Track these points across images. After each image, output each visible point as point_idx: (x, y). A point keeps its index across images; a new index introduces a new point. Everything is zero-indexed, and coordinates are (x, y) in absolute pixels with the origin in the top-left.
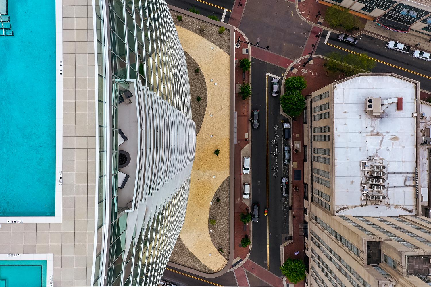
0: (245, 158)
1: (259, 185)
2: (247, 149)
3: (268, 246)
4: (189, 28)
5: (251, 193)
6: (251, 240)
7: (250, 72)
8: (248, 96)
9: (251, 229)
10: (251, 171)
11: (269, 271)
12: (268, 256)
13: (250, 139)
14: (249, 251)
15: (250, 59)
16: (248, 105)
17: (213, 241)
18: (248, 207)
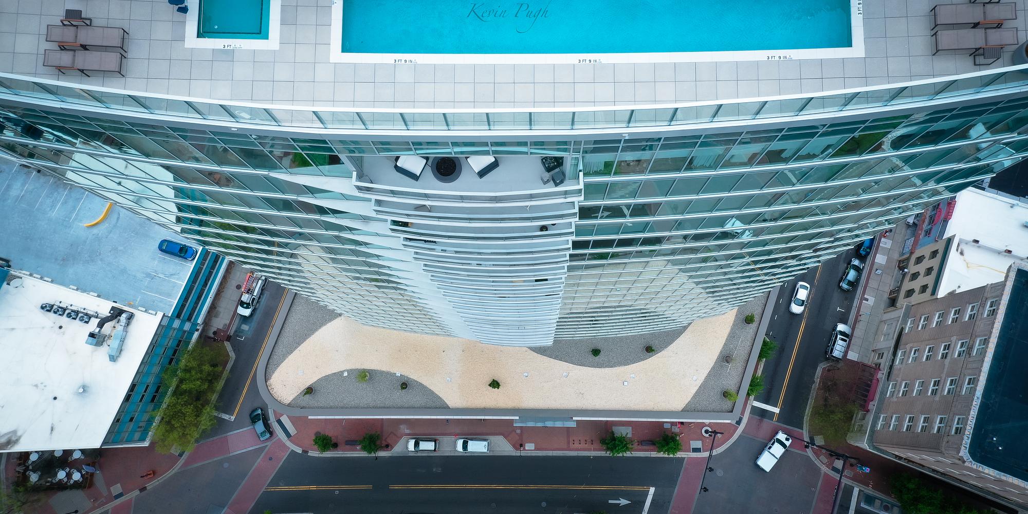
0: (486, 443)
1: (434, 470)
2: (504, 448)
3: (313, 488)
4: (732, 336)
5: (419, 454)
6: (328, 454)
7: (654, 454)
8: (608, 449)
9: (349, 456)
10: (460, 454)
11: (263, 490)
12: (293, 488)
13: (523, 453)
14: (305, 452)
15: (679, 455)
16: (589, 450)
17: (327, 379)
18: (392, 448)
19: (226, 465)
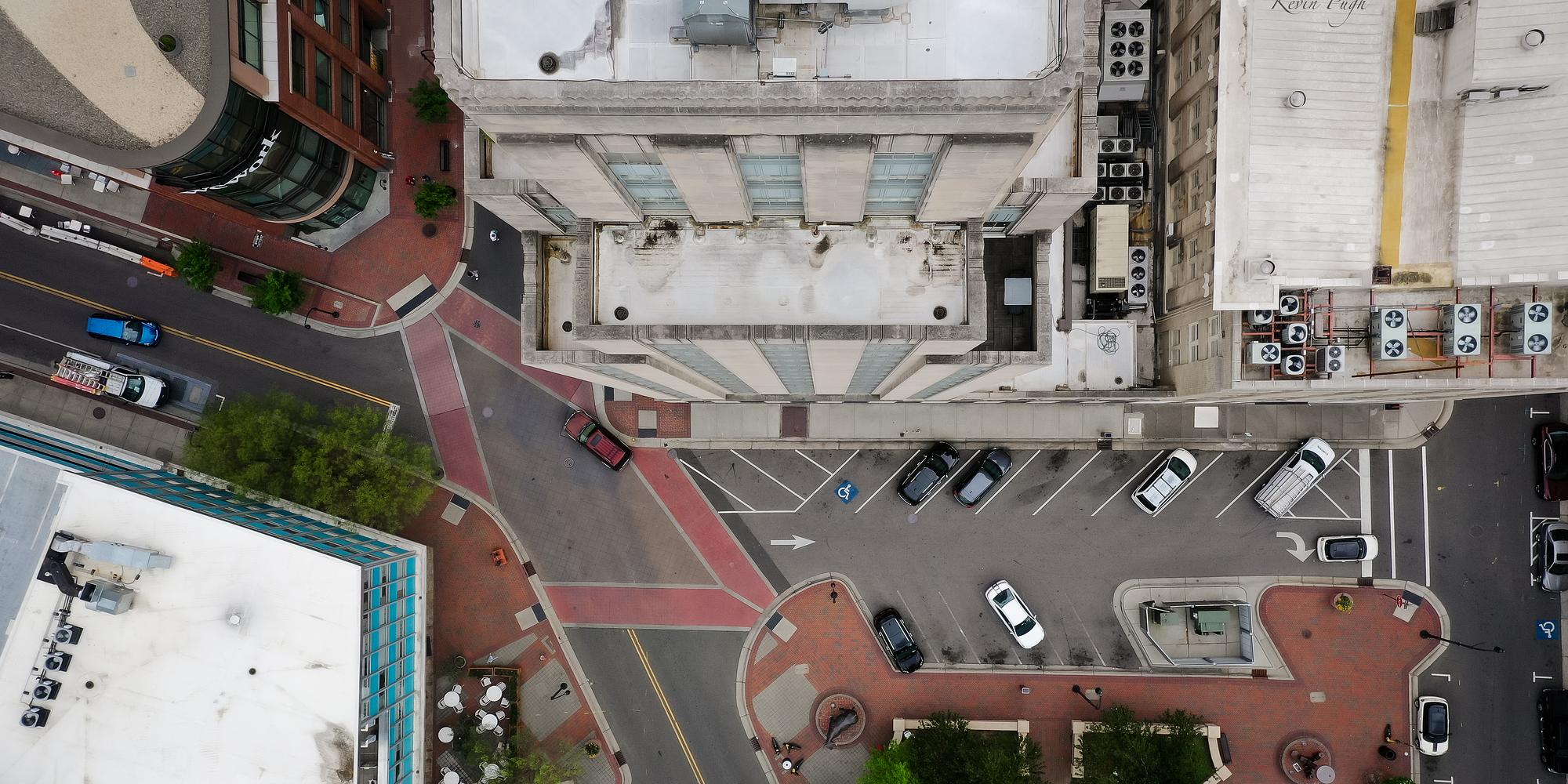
14: (465, 256)
19: (488, 412)
